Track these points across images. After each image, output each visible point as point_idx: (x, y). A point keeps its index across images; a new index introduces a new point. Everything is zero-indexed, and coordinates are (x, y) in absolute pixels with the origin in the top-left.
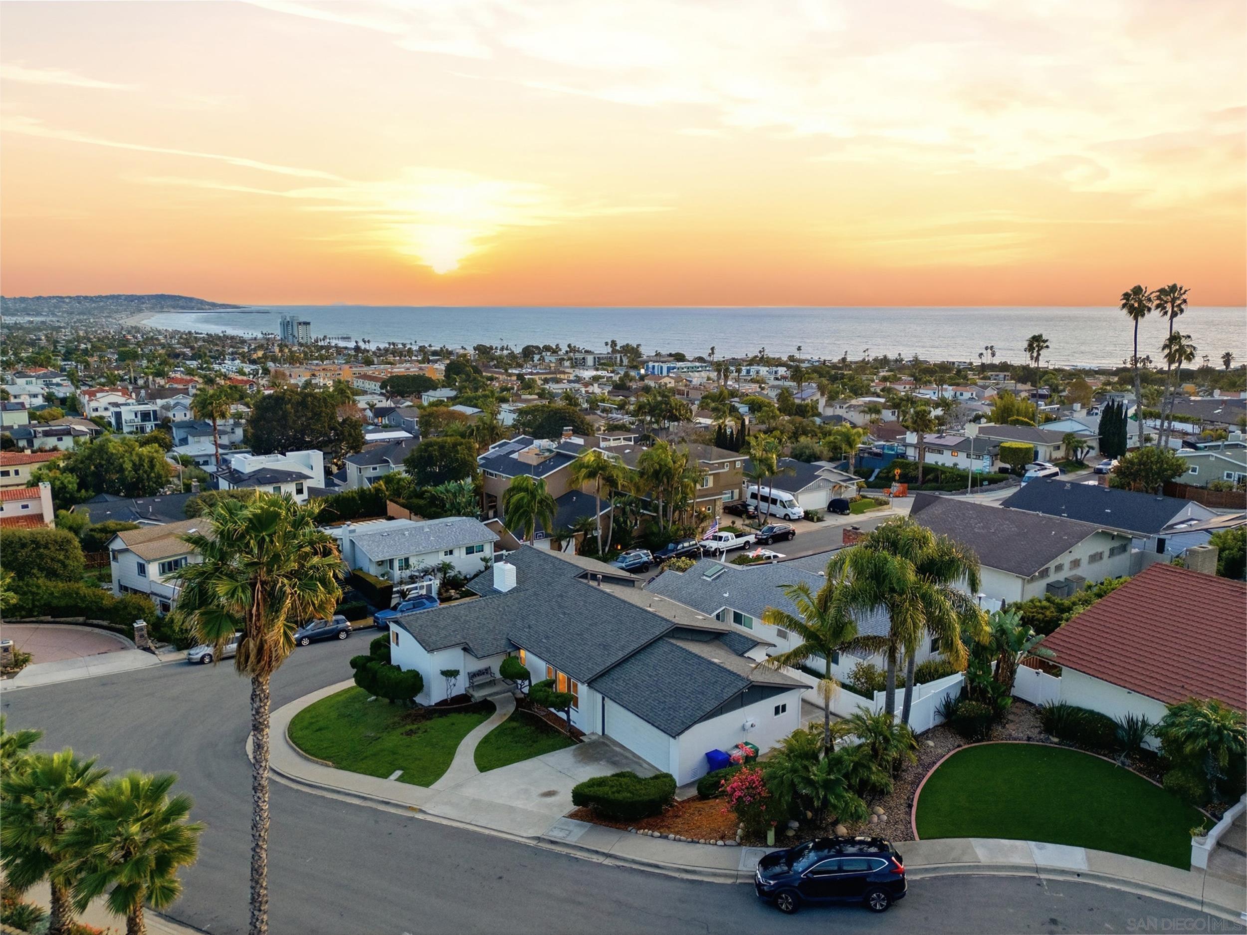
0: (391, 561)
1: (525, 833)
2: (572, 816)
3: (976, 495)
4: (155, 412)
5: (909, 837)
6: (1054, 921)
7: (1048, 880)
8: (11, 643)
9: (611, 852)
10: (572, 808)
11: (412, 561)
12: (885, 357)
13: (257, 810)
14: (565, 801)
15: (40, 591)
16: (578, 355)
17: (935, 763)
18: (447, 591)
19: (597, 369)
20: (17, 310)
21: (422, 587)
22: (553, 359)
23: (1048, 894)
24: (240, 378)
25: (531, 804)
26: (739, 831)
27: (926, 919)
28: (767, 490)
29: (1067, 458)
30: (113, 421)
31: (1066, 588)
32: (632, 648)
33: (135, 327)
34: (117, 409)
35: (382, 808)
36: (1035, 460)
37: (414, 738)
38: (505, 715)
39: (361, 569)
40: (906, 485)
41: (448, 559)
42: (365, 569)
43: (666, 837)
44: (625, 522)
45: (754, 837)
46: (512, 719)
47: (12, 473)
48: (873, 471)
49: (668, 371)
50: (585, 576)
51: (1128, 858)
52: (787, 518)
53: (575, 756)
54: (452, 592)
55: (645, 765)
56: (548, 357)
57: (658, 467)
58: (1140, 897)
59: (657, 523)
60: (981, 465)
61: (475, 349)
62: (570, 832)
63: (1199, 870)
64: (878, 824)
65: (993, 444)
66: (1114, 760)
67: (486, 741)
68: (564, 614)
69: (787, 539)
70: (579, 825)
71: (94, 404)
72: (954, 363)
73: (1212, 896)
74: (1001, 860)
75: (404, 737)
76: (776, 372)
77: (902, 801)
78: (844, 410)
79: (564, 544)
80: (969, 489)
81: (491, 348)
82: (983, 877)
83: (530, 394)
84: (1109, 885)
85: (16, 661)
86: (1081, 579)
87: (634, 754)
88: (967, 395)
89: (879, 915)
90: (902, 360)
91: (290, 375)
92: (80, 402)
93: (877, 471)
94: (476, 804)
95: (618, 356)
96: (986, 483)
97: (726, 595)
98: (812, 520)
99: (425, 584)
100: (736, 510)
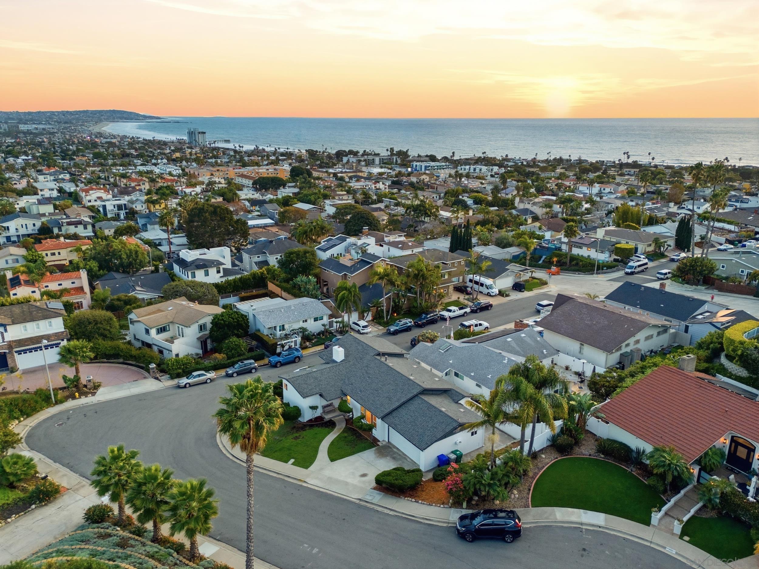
0: (275, 327)
1: (354, 496)
2: (375, 489)
3: (599, 276)
4: (125, 205)
5: (526, 506)
6: (584, 550)
7: (586, 529)
8: (92, 378)
9: (393, 508)
10: (374, 484)
11: (286, 327)
12: (561, 158)
13: (249, 504)
14: (371, 480)
15: (100, 347)
16: (370, 157)
17: (544, 467)
18: (305, 343)
19: (381, 167)
20: (27, 120)
21: (292, 342)
22: (354, 160)
23: (584, 536)
24: (170, 178)
25: (355, 481)
26: (451, 501)
27: (529, 547)
28: (478, 277)
29: (654, 251)
30: (101, 209)
31: (630, 357)
32: (402, 401)
33: (99, 133)
34: (103, 203)
35: (286, 479)
36: (635, 253)
37: (298, 441)
38: (341, 429)
39: (259, 330)
40: (559, 268)
41: (304, 325)
42: (261, 330)
43: (418, 502)
44: (399, 302)
45: (457, 504)
46: (344, 432)
47: (57, 254)
48: (541, 257)
49: (426, 169)
50: (379, 354)
51: (624, 519)
52: (489, 295)
53: (375, 453)
54: (308, 343)
55: (408, 459)
56: (353, 159)
57: (417, 272)
58: (624, 539)
59: (416, 301)
60: (603, 257)
61: (306, 151)
62: (375, 497)
63: (654, 526)
64: (514, 499)
65: (612, 244)
66: (628, 468)
67: (332, 443)
68: (369, 377)
69: (488, 309)
70: (378, 494)
71: (88, 198)
72: (603, 161)
73: (656, 540)
74: (567, 519)
75: (293, 440)
76: (492, 170)
77: (526, 487)
78: (530, 205)
79: (366, 315)
80: (595, 271)
81: (317, 151)
82: (557, 527)
83: (342, 191)
84: (612, 533)
85: (95, 386)
86: (639, 350)
87: (403, 454)
88: (607, 190)
89: (508, 544)
90: (571, 160)
91: (198, 174)
92: (80, 196)
93: (544, 257)
94: (330, 480)
95: (395, 157)
96: (605, 268)
97: (451, 362)
98: (503, 296)
99: (293, 340)
100: (461, 289)
